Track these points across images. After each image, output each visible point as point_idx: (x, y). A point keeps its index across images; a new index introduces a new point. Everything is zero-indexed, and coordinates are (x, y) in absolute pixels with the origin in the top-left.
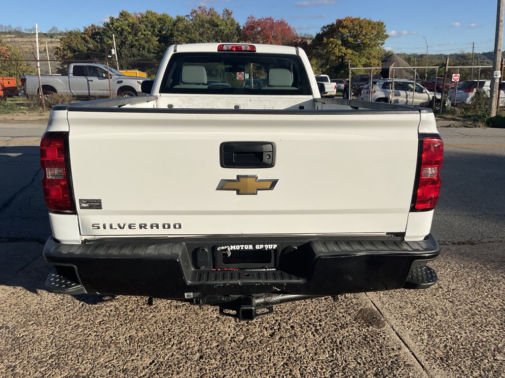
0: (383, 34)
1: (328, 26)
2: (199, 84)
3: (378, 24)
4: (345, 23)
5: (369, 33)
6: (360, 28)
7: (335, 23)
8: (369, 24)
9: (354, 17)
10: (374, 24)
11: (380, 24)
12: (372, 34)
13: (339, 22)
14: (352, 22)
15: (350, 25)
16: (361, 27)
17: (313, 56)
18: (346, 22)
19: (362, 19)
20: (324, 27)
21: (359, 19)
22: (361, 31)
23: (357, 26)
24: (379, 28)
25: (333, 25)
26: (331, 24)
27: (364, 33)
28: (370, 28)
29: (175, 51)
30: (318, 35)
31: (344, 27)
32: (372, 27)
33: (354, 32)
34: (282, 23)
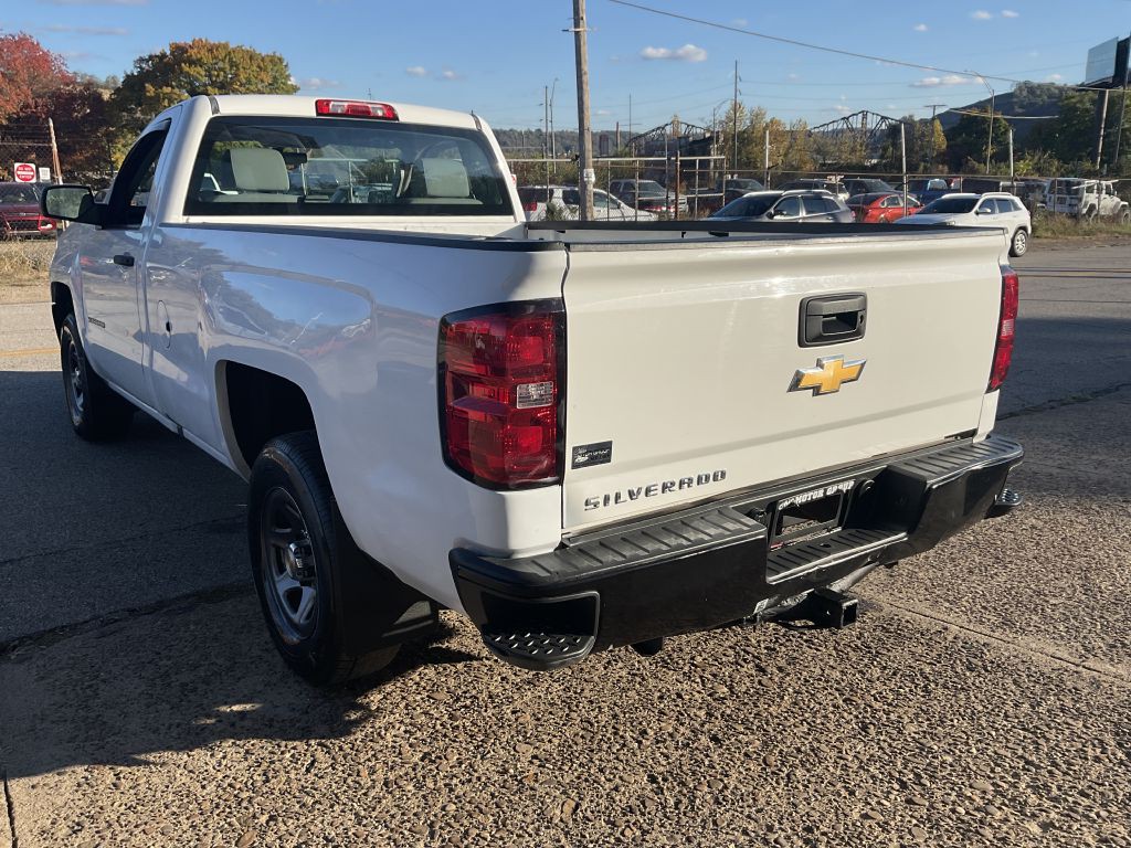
0: (284, 84)
1: (151, 58)
2: (275, 192)
3: (271, 61)
4: (193, 52)
5: (253, 80)
6: (231, 67)
7: (168, 53)
8: (251, 58)
9: (213, 40)
10: (263, 60)
11: (276, 61)
12: (262, 81)
13: (180, 52)
14: (210, 50)
15: (207, 58)
16: (233, 64)
17: (124, 126)
18: (196, 50)
19: (232, 46)
20: (141, 60)
21: (225, 46)
22: (236, 75)
23: (223, 61)
24: (276, 68)
25: (163, 56)
26: (158, 54)
27: (242, 77)
28: (255, 68)
29: (216, 110)
30: (129, 78)
31: (192, 62)
32: (259, 67)
33: (218, 76)
34: (22, 43)
